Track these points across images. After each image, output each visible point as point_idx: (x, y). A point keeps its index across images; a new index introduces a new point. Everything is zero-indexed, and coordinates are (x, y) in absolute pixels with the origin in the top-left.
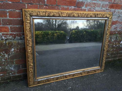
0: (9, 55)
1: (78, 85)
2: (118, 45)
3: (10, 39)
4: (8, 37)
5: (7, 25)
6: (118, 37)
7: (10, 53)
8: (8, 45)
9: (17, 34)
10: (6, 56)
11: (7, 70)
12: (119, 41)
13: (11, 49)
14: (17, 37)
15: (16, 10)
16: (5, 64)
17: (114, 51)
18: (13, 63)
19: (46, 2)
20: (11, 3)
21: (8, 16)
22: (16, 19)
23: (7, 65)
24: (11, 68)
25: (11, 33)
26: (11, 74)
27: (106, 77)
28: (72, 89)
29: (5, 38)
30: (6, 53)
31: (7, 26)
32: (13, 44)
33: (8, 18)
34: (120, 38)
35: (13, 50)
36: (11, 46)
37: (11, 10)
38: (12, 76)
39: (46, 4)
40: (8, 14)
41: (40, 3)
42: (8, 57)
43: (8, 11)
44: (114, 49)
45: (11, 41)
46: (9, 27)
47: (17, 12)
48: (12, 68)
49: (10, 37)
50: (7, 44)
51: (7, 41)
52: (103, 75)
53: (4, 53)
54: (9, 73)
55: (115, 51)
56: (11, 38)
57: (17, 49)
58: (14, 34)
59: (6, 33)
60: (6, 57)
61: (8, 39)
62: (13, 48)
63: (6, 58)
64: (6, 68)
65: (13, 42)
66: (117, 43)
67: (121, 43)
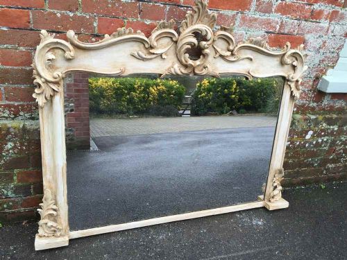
2: (298, 143)
3: (4, 117)
6: (298, 121)
7: (4, 154)
9: (22, 106)
12: (302, 133)
13: (6, 144)
14: (22, 113)
15: (19, 45)
17: (289, 158)
18: (12, 179)
19: (96, 28)
22: (20, 68)
24: (5, 192)
25: (7, 102)
26: (5, 206)
32: (12, 130)
34: (302, 123)
35: (10, 145)
36: (5, 136)
37: (5, 46)
38: (9, 213)
39: (96, 32)
41: (82, 29)
44: (288, 153)
45: (5, 122)
46: (3, 89)
47: (22, 52)
48: (10, 193)
49: (4, 113)
54: (1, 205)
55: (292, 157)
56: (6, 115)
57: (22, 144)
58: (14, 106)
62: (11, 141)
65: (10, 125)
66: (296, 136)
67: (308, 137)
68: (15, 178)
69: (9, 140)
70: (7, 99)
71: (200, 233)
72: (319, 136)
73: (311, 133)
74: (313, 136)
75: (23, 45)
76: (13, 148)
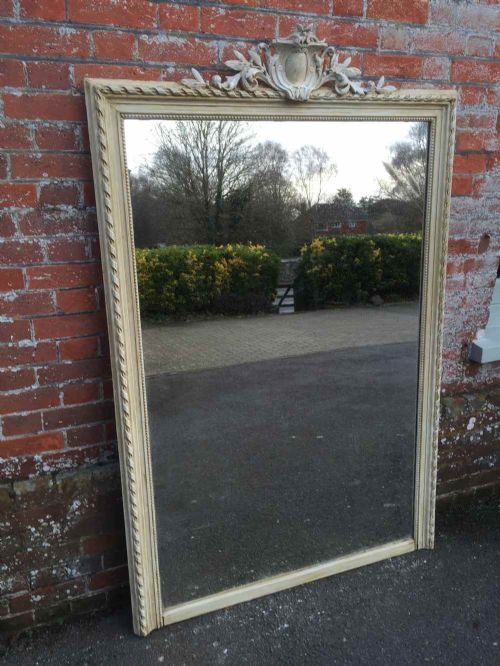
0: (63, 524)
1: (316, 616)
2: (458, 438)
3: (66, 468)
4: (59, 466)
5: (60, 426)
6: (452, 409)
7: (68, 518)
8: (60, 491)
9: (88, 450)
10: (56, 529)
11: (55, 581)
12: (459, 423)
13: (72, 504)
14: (87, 460)
15: (85, 378)
16: (50, 557)
17: (450, 461)
18: (77, 551)
20: (69, 362)
21: (62, 400)
22: (86, 404)
23: (56, 562)
24: (69, 571)
25: (70, 449)
26: (68, 591)
27: (423, 570)
28: (291, 630)
29: (52, 470)
30: (55, 518)
31: (58, 430)
32: (79, 484)
33: (62, 405)
34: (457, 409)
35: (76, 504)
36: (71, 493)
37: (69, 381)
38: (73, 601)
40: (61, 396)
42: (62, 533)
43: (61, 385)
44: (447, 454)
45: (71, 475)
46: (65, 433)
47: (88, 384)
48: (74, 571)
49: (65, 463)
50: (60, 487)
51: (57, 477)
52: (415, 565)
53: (48, 521)
54: (62, 590)
55: (454, 459)
56: (68, 465)
57: (90, 501)
58: (77, 452)
59: (54, 452)
60: (54, 531)
61: (60, 470)
63: (56, 535)
64: (54, 572)
65: (76, 479)
66: (452, 429)
67: (470, 426)
68: (81, 549)
69: (76, 498)
70: (70, 445)
71: (339, 594)
72: (486, 422)
73: (473, 420)
74: (477, 425)
76: (79, 509)
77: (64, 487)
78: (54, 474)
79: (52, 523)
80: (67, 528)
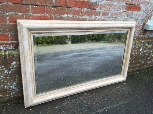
0: (9, 70)
2: (137, 53)
3: (10, 49)
4: (7, 48)
5: (7, 32)
6: (137, 44)
7: (11, 68)
8: (8, 57)
10: (6, 71)
11: (6, 90)
12: (138, 49)
13: (12, 63)
15: (18, 12)
16: (4, 82)
17: (133, 60)
18: (15, 80)
19: (54, 3)
20: (12, 4)
21: (8, 20)
23: (6, 83)
24: (11, 87)
25: (12, 42)
26: (11, 94)
29: (4, 49)
30: (6, 67)
32: (15, 55)
33: (8, 23)
34: (139, 44)
35: (14, 63)
36: (12, 58)
37: (11, 13)
38: (13, 97)
39: (54, 5)
40: (8, 18)
41: (48, 4)
43: (8, 14)
44: (133, 58)
45: (11, 52)
46: (9, 35)
47: (19, 15)
48: (14, 87)
49: (10, 47)
50: (7, 55)
51: (6, 52)
53: (3, 68)
54: (9, 94)
56: (11, 48)
58: (15, 43)
59: (5, 42)
60: (5, 72)
61: (8, 49)
62: (15, 61)
63: (6, 74)
64: (6, 87)
65: (14, 53)
66: (136, 50)
67: (141, 50)
68: (16, 79)
69: (14, 61)
70: (11, 40)
72: (145, 49)
73: (142, 48)
74: (142, 50)
75: (20, 12)
76: (15, 65)
77: (9, 55)
78: (5, 51)
79: (4, 69)
80: (10, 72)
